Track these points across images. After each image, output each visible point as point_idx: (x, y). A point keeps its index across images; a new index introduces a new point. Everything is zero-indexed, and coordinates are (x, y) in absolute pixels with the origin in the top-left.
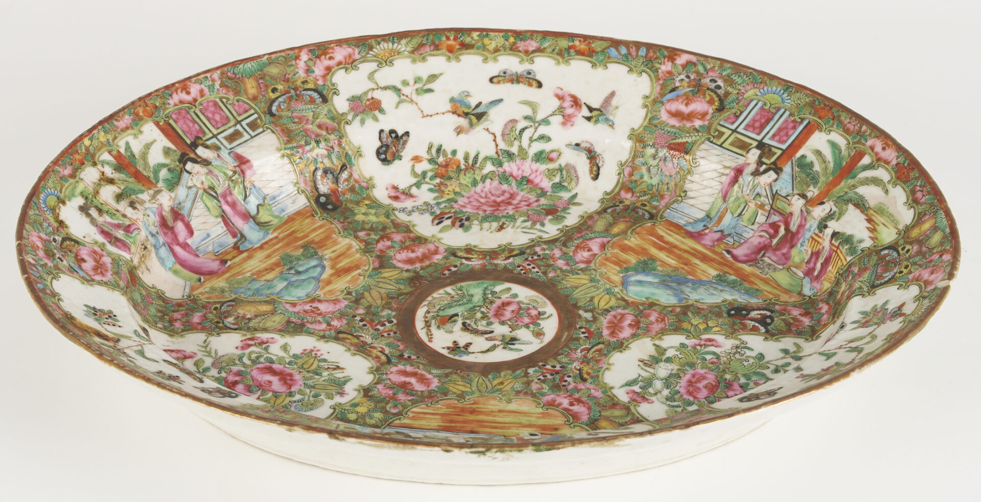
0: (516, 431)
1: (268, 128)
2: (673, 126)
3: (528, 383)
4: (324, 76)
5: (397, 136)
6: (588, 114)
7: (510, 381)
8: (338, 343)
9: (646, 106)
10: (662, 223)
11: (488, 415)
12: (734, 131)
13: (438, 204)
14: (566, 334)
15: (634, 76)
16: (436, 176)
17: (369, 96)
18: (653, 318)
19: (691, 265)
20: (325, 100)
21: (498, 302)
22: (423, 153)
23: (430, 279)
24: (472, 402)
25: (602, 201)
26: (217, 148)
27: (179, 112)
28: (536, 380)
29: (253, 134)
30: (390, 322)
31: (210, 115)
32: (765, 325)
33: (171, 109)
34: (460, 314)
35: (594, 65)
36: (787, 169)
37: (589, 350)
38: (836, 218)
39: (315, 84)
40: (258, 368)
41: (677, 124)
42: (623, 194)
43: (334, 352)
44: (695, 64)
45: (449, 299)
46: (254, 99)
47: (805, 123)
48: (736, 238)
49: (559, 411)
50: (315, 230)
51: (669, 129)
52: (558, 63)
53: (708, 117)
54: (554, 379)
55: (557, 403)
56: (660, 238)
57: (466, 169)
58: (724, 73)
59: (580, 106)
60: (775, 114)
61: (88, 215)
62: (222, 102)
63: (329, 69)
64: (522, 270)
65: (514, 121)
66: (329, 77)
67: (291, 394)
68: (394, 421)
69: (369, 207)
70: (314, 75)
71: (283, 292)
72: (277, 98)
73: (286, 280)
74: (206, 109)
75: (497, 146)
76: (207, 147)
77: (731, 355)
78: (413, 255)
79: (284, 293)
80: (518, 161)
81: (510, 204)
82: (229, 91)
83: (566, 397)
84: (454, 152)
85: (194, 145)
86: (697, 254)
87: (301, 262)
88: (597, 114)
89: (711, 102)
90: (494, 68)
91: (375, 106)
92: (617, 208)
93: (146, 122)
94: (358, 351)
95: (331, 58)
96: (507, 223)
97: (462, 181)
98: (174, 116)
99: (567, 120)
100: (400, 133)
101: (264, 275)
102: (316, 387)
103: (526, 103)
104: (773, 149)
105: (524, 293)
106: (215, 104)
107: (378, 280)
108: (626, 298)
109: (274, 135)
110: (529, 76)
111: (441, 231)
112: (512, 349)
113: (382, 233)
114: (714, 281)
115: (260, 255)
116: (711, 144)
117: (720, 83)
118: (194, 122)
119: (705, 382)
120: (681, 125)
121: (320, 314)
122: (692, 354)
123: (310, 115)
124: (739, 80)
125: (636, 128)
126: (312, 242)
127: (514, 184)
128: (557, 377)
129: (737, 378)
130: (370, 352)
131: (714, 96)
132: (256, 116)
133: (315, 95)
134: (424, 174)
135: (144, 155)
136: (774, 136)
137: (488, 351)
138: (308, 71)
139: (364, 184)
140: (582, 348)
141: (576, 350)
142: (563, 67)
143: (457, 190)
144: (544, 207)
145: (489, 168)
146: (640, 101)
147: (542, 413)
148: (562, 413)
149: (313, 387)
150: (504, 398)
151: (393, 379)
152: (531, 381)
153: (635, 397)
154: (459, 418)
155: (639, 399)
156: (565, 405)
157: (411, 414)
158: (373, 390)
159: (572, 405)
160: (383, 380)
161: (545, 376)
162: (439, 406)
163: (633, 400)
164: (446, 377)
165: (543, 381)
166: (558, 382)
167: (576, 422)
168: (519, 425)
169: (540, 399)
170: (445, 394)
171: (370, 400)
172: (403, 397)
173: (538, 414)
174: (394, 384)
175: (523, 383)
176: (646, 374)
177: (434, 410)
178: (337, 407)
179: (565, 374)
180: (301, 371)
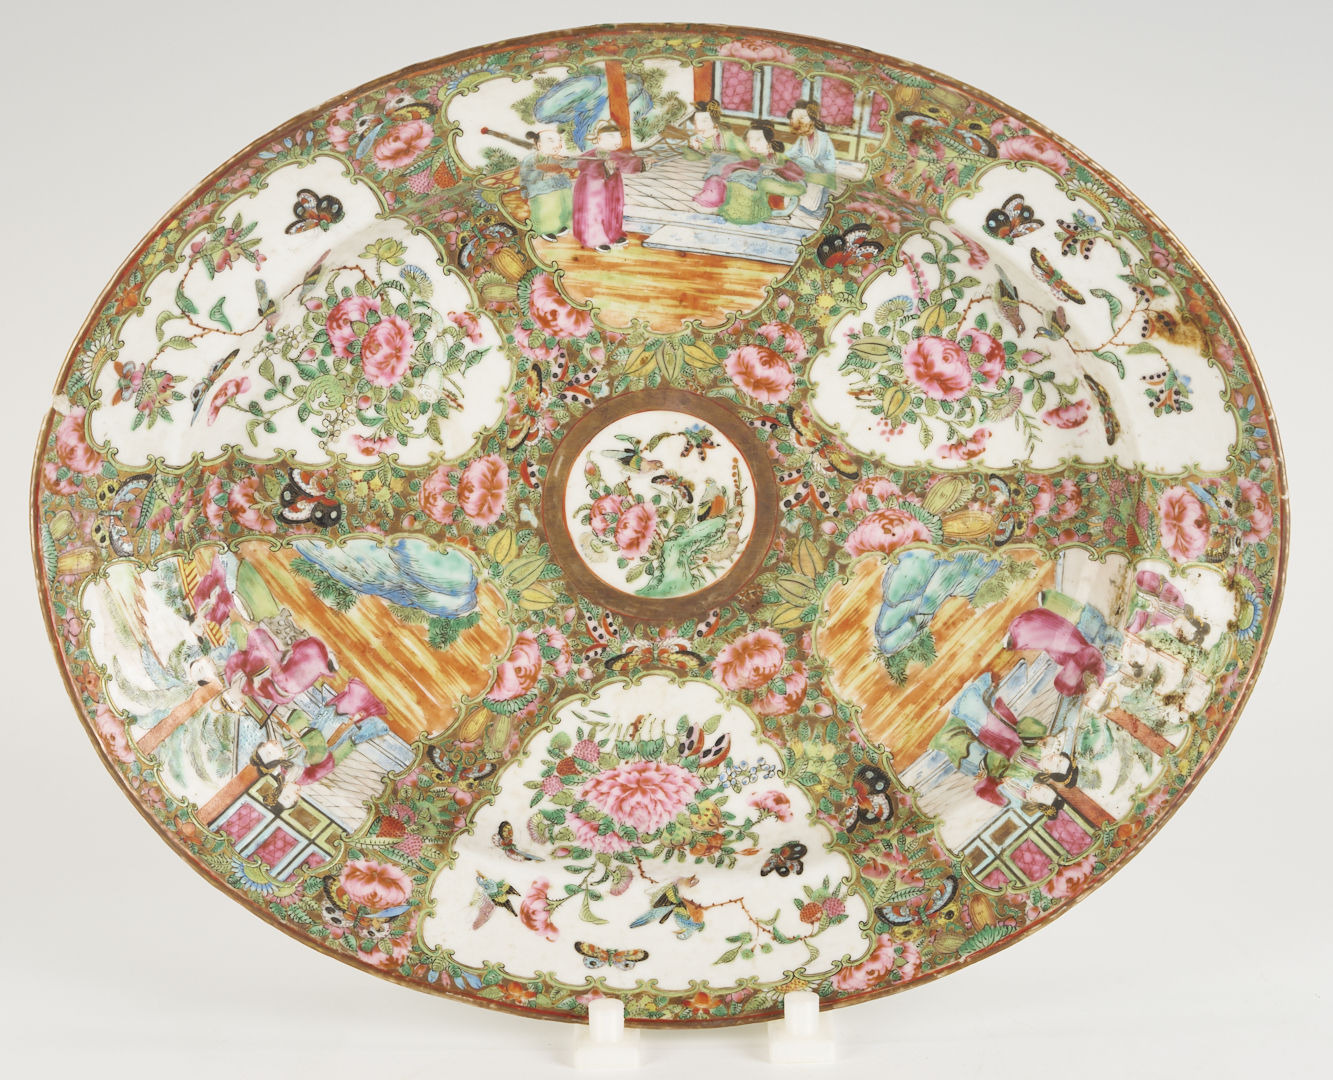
0: (628, 256)
1: (957, 856)
2: (395, 864)
3: (610, 363)
4: (880, 946)
5: (778, 869)
6: (512, 898)
7: (634, 368)
8: (857, 451)
9: (431, 902)
10: (417, 738)
11: (663, 291)
12: (312, 842)
13: (721, 788)
14: (556, 474)
15: (446, 946)
16: (724, 836)
17: (817, 924)
18: (441, 503)
19: (383, 632)
20: (879, 912)
21: (644, 550)
22: (742, 860)
23: (735, 604)
24: (683, 320)
25: (497, 790)
26: (1026, 807)
27: (1081, 848)
28: (599, 368)
29: (978, 843)
30: (788, 504)
31: (1038, 857)
32: (293, 487)
33: (1092, 850)
34: (696, 521)
35: (502, 968)
36: (245, 761)
37: (528, 436)
38: (185, 649)
39: (892, 933)
40: (961, 389)
41: (389, 867)
42: (468, 799)
43: (861, 432)
44: (361, 948)
45: (709, 556)
46: (977, 898)
47: (214, 827)
48: (319, 697)
49: (571, 300)
50: (890, 722)
51: (401, 861)
52: (551, 975)
53: (346, 871)
54: (575, 372)
55: (573, 318)
56: (422, 700)
57: (682, 846)
58: (321, 927)
59: (522, 911)
60: (255, 852)
61: (1196, 623)
62: (1022, 881)
63: (874, 957)
64: (611, 625)
65: (616, 893)
66: (874, 946)
67: (919, 333)
68: (785, 277)
69: (814, 777)
70: (895, 946)
71: (931, 569)
72: (945, 905)
73: (928, 599)
74: (1044, 865)
75: (640, 867)
76: (1041, 806)
77: (341, 417)
78: (758, 661)
79: (930, 566)
80: (611, 852)
81: (624, 788)
82: (1013, 900)
83: (561, 330)
84: (698, 861)
85: (1058, 804)
86: (373, 661)
87: (908, 642)
88: (500, 897)
89: (341, 892)
90: (642, 972)
91: (808, 913)
92: (477, 775)
93: (1125, 818)
94: (831, 435)
95: (871, 973)
96: (629, 739)
97: (688, 831)
98: (1088, 840)
99: (541, 892)
100: (774, 874)
101: (957, 611)
102: (883, 350)
103: (597, 921)
104: (261, 799)
105: (608, 568)
106: (1031, 876)
107: (806, 601)
108: (473, 553)
109: (949, 847)
110: (592, 959)
111: (718, 718)
112: (629, 439)
113: (798, 712)
114: (354, 592)
115: (963, 664)
116: (344, 826)
117: (327, 917)
118: (1059, 841)
119: (379, 356)
120: (383, 865)
121: (882, 516)
122: (392, 421)
123: (900, 887)
124: (300, 913)
125: (447, 869)
126: (894, 691)
127: (617, 827)
128: (570, 376)
129: (337, 365)
130: (815, 435)
131: (336, 899)
132: (974, 872)
133: (893, 917)
134: (740, 837)
135: (1126, 762)
136: (259, 820)
137: (660, 438)
138: (902, 951)
139: (823, 816)
140: (536, 441)
141: (544, 437)
142: (545, 969)
143: (695, 818)
144: (576, 778)
145: (650, 847)
146: (439, 909)
147: (592, 295)
148: (567, 294)
149: (889, 349)
150: (641, 330)
151: (786, 372)
152: (605, 367)
153: (472, 327)
154: (701, 284)
155: (467, 322)
156: (562, 312)
157: (762, 292)
158: (810, 344)
159: (554, 313)
160: (799, 369)
161: (587, 377)
162: (726, 311)
163: (474, 319)
164: (716, 378)
165: (589, 366)
166: (571, 365)
167: (550, 273)
168: (624, 268)
169: (595, 326)
170: (718, 340)
171: (816, 322)
172: (772, 330)
173: (598, 293)
174: (783, 360)
175: (616, 363)
176: (455, 376)
177: (732, 302)
178: (858, 305)
179: (560, 380)
180: (905, 386)
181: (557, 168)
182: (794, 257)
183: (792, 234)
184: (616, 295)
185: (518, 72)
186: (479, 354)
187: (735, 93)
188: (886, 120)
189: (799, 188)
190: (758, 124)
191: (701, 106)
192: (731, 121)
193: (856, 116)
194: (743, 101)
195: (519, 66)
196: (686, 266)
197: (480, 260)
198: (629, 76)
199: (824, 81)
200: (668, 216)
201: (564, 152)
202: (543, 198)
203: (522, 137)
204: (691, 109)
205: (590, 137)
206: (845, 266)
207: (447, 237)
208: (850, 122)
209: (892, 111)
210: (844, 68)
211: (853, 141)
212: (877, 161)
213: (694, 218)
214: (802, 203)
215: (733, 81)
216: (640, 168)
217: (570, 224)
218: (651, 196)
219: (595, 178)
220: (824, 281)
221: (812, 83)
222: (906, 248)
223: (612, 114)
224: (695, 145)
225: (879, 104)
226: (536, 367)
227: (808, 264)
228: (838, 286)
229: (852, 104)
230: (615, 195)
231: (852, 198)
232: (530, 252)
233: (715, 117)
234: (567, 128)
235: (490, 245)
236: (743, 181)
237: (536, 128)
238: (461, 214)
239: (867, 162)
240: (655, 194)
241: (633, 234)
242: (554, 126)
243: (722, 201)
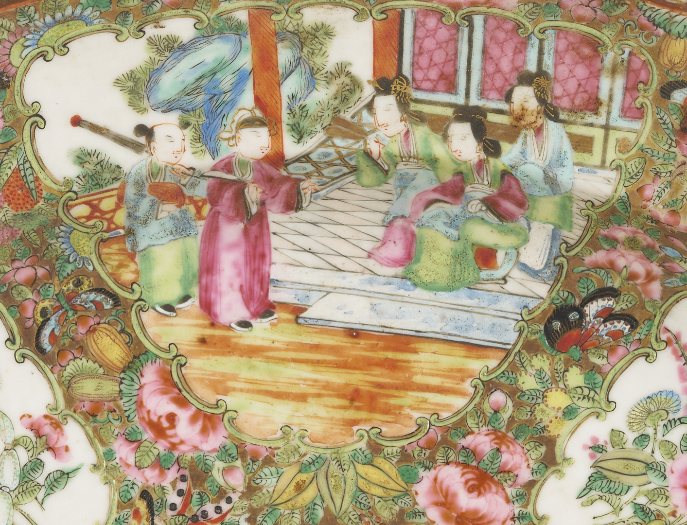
0: (276, 337)
3: (251, 490)
7: (285, 497)
11: (327, 386)
24: (355, 428)
28: (235, 497)
49: (197, 399)
54: (202, 503)
55: (199, 425)
68: (499, 366)
83: (182, 442)
102: (639, 467)
128: (194, 508)
147: (226, 391)
148: (190, 391)
149: (650, 466)
150: (296, 442)
151: (501, 500)
152: (244, 495)
153: (54, 436)
154: (380, 376)
155: (47, 429)
156: (183, 415)
157: (467, 386)
158: (536, 460)
159: (172, 418)
160: (520, 496)
161: (218, 509)
162: (416, 415)
163: (57, 426)
164: (402, 512)
165: (222, 494)
166: (195, 491)
167: (166, 361)
168: (271, 354)
169: (230, 437)
170: (405, 456)
171: (544, 429)
172: (482, 441)
173: (234, 389)
174: (498, 484)
175: (260, 489)
176: (30, 507)
177: (425, 401)
178: (603, 404)
179: (179, 514)
180: (672, 519)
181: (177, 195)
182: (511, 337)
183: (509, 305)
184: (259, 392)
185: (124, 23)
186: (65, 475)
187: (432, 64)
188: (646, 98)
189: (518, 234)
190: (465, 114)
191: (383, 86)
192: (426, 109)
193: (603, 95)
194: (442, 76)
195: (127, 13)
196: (359, 350)
197: (67, 341)
198: (281, 35)
199: (558, 37)
200: (333, 279)
201: (189, 159)
202: (157, 252)
203: (128, 132)
204: (368, 91)
205: (225, 135)
206: (584, 349)
207: (20, 307)
208: (594, 104)
209: (655, 85)
210: (587, 12)
211: (598, 134)
212: (633, 166)
213: (370, 282)
214: (523, 259)
215: (429, 44)
216: (293, 204)
217: (195, 291)
218: (309, 251)
219: (231, 220)
220: (555, 371)
221: (541, 41)
222: (669, 322)
223: (258, 101)
224: (374, 148)
225: (637, 72)
226: (145, 495)
227: (531, 347)
228: (575, 377)
229: (596, 75)
230: (259, 250)
231: (594, 245)
232: (138, 330)
233: (403, 103)
234: (193, 120)
235: (82, 319)
236: (439, 225)
237: (150, 119)
238: (41, 272)
239: (618, 168)
240: (316, 247)
241: (284, 306)
242: (174, 117)
243: (409, 257)
